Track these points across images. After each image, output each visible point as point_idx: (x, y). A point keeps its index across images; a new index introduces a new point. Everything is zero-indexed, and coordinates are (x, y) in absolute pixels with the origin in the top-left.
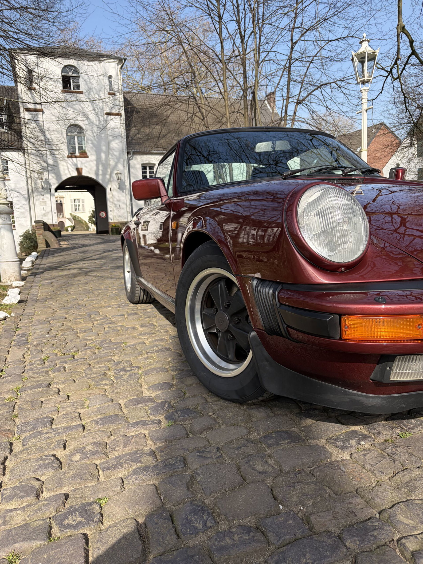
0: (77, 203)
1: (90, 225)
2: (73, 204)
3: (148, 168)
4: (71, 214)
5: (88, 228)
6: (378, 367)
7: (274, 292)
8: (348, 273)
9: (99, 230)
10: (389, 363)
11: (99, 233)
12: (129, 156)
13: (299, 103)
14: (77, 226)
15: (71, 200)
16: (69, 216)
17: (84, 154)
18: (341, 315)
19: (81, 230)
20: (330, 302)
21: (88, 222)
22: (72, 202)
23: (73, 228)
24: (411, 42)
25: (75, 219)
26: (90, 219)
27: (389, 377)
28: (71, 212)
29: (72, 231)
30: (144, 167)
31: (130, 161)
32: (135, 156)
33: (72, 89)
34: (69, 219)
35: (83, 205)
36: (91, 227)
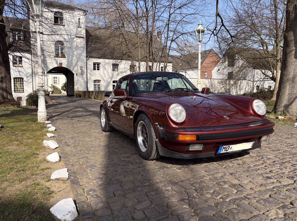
0: (55, 79)
1: (62, 91)
2: (53, 79)
3: (96, 65)
4: (52, 85)
5: (61, 92)
6: (187, 147)
7: (163, 129)
8: (181, 125)
9: (68, 94)
10: (189, 146)
11: (68, 96)
12: (87, 58)
13: (172, 41)
14: (55, 91)
15: (52, 77)
16: (51, 86)
17: (63, 56)
18: (178, 134)
19: (57, 94)
20: (177, 131)
21: (61, 90)
22: (52, 79)
23: (53, 92)
24: (222, 21)
25: (54, 87)
26: (62, 88)
27: (189, 149)
28: (52, 84)
29: (52, 93)
30: (94, 64)
31: (87, 61)
32: (90, 59)
33: (59, 24)
34: (50, 87)
35: (59, 81)
36: (62, 92)
